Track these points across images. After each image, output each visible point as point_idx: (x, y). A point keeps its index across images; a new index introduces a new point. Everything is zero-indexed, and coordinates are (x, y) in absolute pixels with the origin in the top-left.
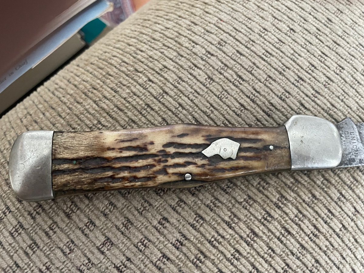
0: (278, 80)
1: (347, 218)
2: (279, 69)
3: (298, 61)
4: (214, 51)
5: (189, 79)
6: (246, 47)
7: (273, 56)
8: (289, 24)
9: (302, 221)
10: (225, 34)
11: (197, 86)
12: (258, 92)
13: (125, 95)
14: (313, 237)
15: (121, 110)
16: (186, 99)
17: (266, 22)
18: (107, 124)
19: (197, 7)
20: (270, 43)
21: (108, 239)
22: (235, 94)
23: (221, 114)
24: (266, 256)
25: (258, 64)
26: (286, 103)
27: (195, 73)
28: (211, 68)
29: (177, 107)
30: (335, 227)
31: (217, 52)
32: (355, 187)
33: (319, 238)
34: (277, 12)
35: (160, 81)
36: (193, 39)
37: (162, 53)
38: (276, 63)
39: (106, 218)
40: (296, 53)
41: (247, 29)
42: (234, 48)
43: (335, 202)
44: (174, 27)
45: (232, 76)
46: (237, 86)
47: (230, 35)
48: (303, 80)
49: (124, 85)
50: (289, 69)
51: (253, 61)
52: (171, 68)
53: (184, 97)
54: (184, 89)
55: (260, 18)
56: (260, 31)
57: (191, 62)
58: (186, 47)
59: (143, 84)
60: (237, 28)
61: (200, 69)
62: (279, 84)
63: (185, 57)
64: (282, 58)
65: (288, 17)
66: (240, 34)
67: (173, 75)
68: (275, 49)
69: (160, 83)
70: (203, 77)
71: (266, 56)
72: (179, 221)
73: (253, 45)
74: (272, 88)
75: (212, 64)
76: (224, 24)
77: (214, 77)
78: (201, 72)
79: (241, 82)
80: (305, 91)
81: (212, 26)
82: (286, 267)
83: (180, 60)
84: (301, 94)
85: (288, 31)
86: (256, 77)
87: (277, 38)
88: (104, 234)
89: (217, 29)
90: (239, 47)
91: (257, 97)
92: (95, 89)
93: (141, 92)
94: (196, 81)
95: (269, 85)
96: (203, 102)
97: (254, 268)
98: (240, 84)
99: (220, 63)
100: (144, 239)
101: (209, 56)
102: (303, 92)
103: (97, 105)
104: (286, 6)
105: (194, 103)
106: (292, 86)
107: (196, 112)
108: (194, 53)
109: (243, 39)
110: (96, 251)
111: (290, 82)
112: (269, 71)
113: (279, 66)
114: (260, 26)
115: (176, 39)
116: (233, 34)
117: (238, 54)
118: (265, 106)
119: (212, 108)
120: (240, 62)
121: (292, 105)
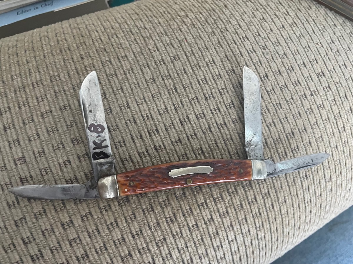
0: (202, 103)
1: (202, 220)
2: (207, 95)
3: (224, 96)
4: (167, 61)
5: (138, 73)
6: (192, 69)
7: (208, 84)
8: (234, 65)
9: (166, 206)
10: (182, 52)
11: (142, 81)
12: (182, 105)
13: (86, 64)
14: (169, 221)
15: (78, 73)
16: (128, 86)
17: (217, 57)
18: (63, 79)
19: (176, 22)
20: (211, 73)
21: (24, 157)
22: (165, 98)
23: (148, 108)
24: (128, 217)
25: (193, 85)
26: (199, 121)
27: (144, 71)
28: (158, 72)
29: (119, 88)
30: (189, 222)
31: (169, 62)
32: (218, 202)
33: (173, 224)
34: (231, 52)
35: (117, 65)
36: (158, 45)
37: (130, 45)
38: (207, 90)
39: (29, 142)
40: (226, 89)
41: (201, 55)
42: (183, 66)
43: (198, 205)
44: (151, 29)
45: (170, 85)
46: (169, 94)
47: (186, 55)
48: (219, 111)
49: (90, 57)
50: (214, 98)
51: (191, 81)
52: (130, 59)
53: (127, 84)
54: (130, 78)
55: (215, 52)
56: (209, 61)
57: (146, 61)
58: (149, 49)
59: (103, 61)
60: (194, 51)
61: (150, 69)
62: (201, 106)
63: (144, 56)
64: (214, 88)
65: (236, 60)
66: (193, 57)
67: (128, 65)
68: (212, 80)
69: (116, 66)
70: (148, 76)
71: (202, 82)
72: (78, 167)
73: (198, 69)
74: (195, 106)
75: (160, 69)
76: (186, 44)
77: (157, 80)
78: (149, 72)
79: (175, 92)
80: (217, 119)
81: (177, 41)
82: (139, 232)
83: (139, 56)
84: (213, 120)
85: (230, 70)
86: (187, 94)
87: (219, 72)
88: (22, 153)
89: (179, 45)
90: (187, 67)
91: (180, 107)
92: (69, 50)
93: (99, 67)
94: (142, 77)
95: (193, 104)
96: (139, 93)
97: (115, 222)
98: (173, 93)
99: (166, 72)
100: (48, 168)
101: (162, 63)
102: (215, 119)
103: (64, 62)
104: (240, 52)
105: (132, 91)
106: (210, 112)
107: (130, 98)
108: (152, 56)
109: (193, 62)
110: (12, 161)
111: (210, 108)
112: (198, 93)
113: (208, 93)
114: (212, 57)
115: (147, 39)
116: (188, 54)
117: (183, 71)
118: (183, 116)
119: (143, 101)
120: (181, 78)
121: (202, 125)
